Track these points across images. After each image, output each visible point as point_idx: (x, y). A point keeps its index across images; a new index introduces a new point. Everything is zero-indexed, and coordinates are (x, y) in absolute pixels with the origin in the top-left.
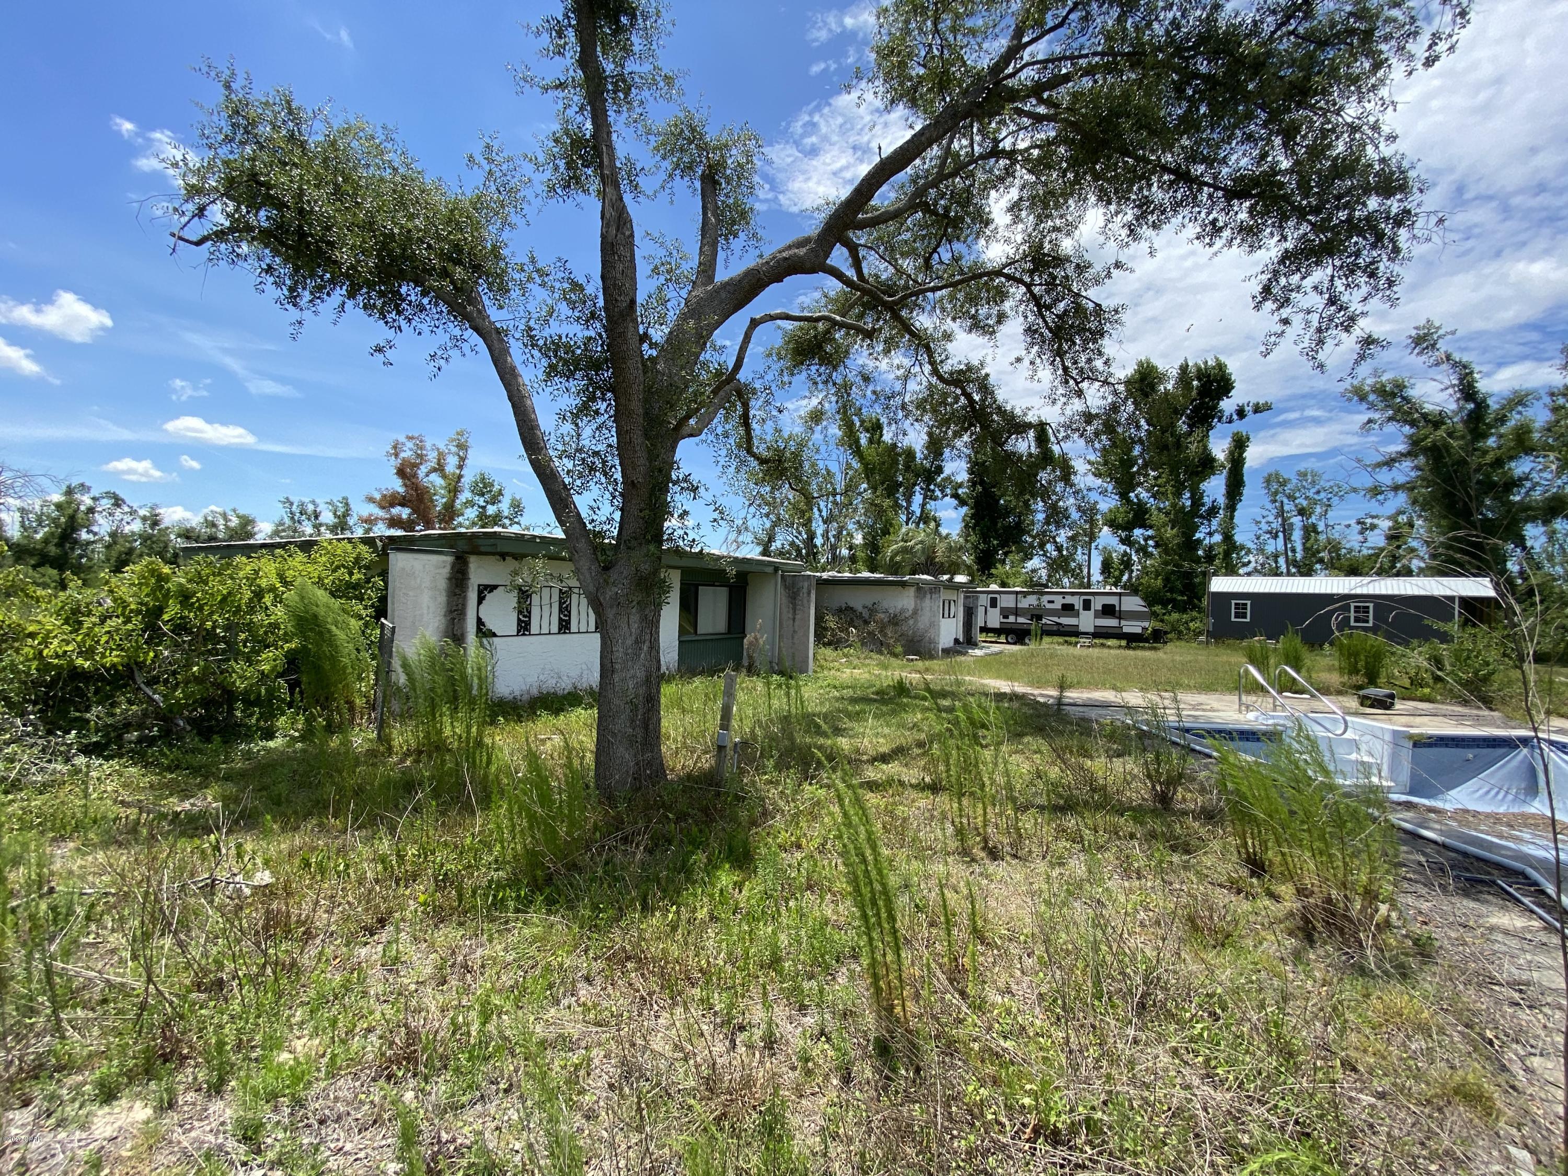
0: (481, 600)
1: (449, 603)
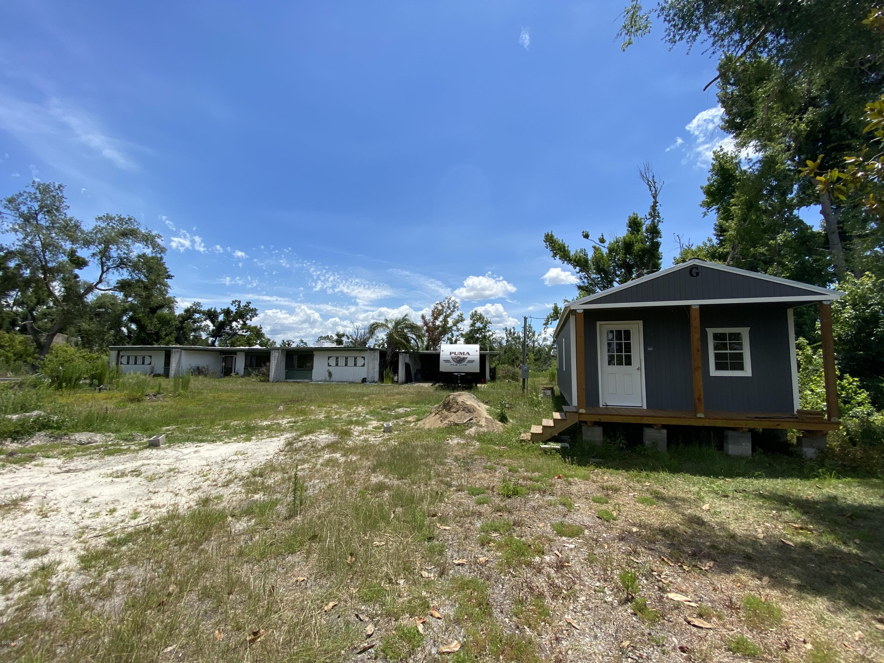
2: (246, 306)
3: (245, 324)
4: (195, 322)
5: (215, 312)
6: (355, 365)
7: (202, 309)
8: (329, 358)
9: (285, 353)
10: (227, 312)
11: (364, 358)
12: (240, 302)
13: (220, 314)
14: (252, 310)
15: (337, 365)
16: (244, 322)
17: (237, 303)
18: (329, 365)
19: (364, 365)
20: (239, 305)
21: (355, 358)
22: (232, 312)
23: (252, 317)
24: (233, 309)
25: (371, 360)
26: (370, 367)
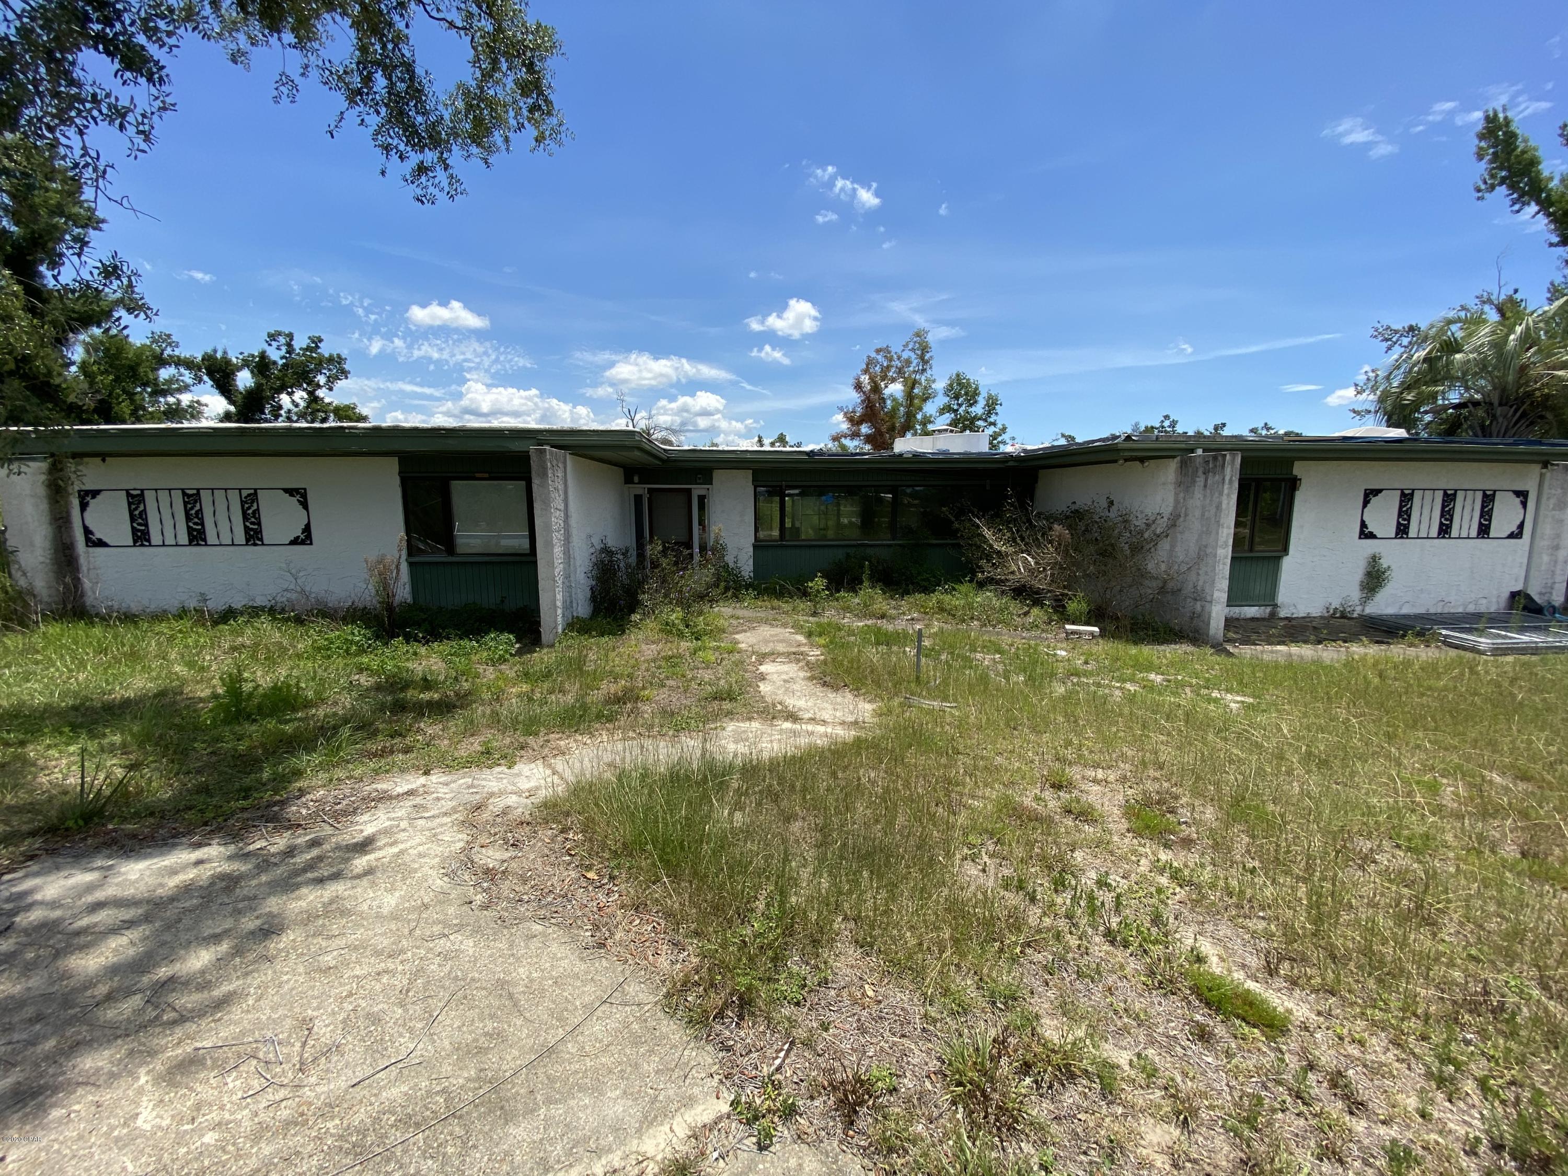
0: (84, 506)
1: (52, 511)
2: (308, 348)
3: (313, 399)
4: (160, 391)
5: (228, 362)
6: (1484, 531)
7: (183, 352)
8: (1370, 494)
10: (261, 366)
12: (290, 336)
13: (239, 369)
14: (331, 360)
16: (311, 393)
17: (282, 340)
18: (1366, 534)
19: (1516, 535)
20: (289, 345)
22: (275, 363)
23: (331, 380)
24: (276, 355)
25: (1553, 509)
26: (1543, 543)
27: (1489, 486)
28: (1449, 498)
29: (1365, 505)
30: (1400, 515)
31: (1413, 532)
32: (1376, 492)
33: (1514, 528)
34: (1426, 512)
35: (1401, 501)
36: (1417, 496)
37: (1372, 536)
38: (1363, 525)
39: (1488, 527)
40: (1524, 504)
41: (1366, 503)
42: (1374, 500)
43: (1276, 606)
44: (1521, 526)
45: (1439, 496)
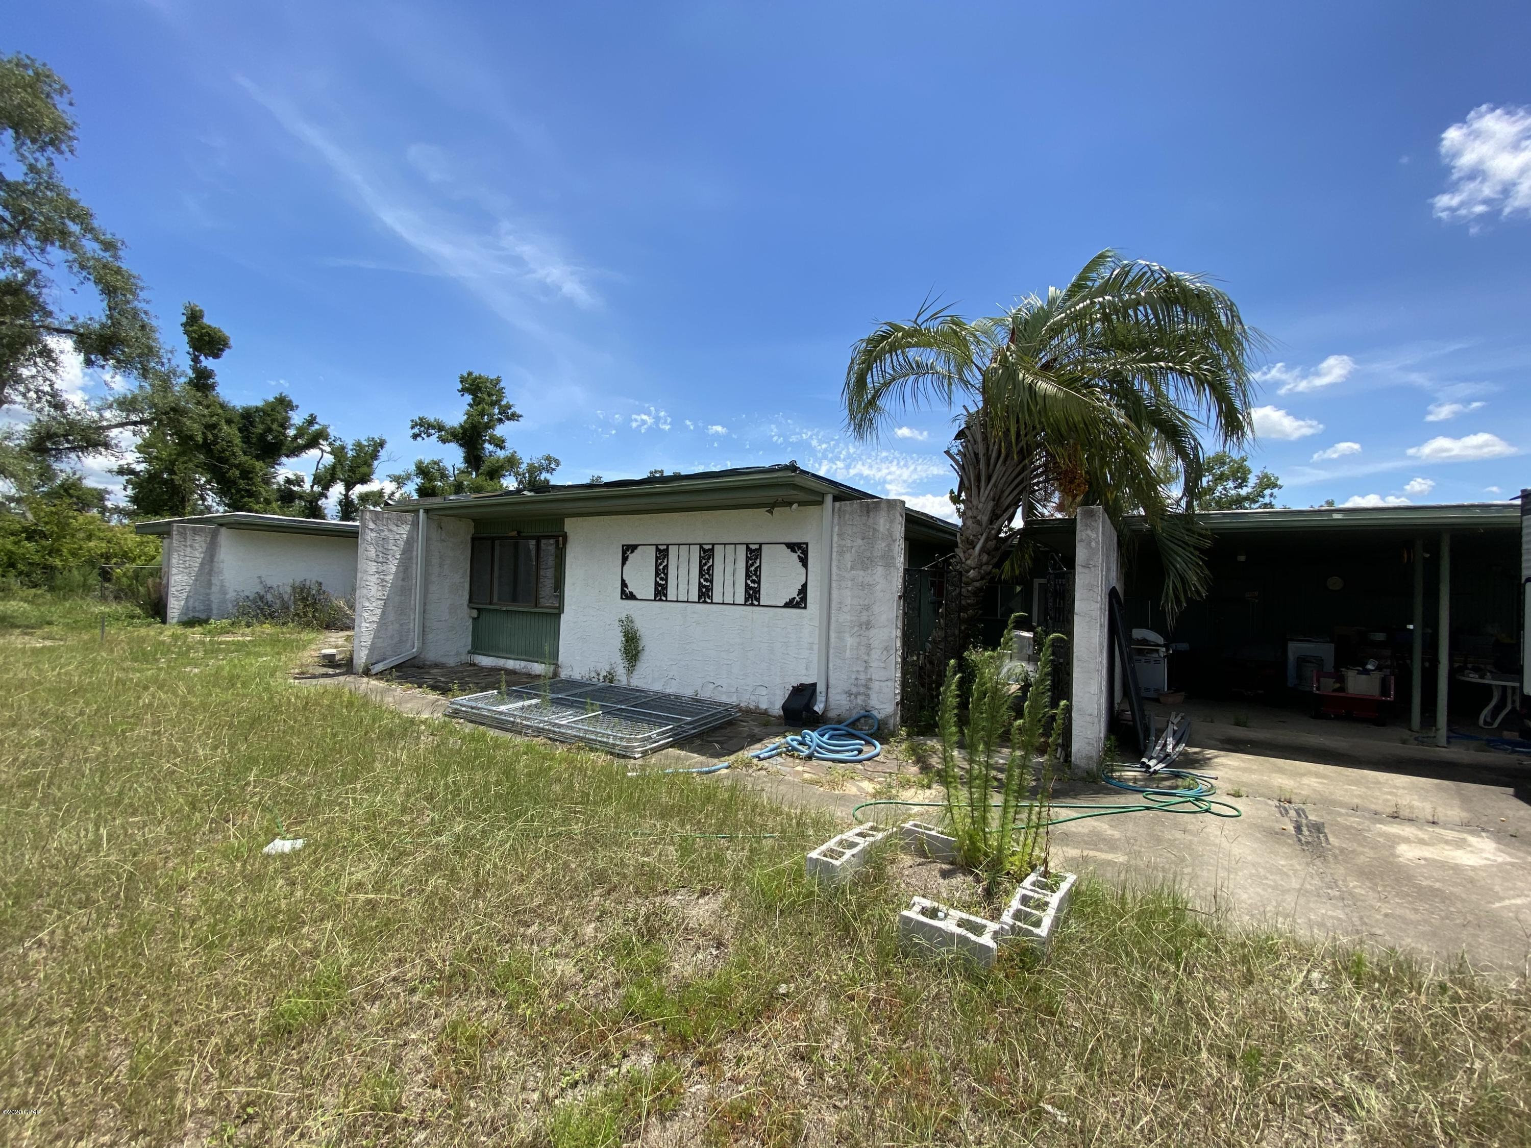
6: (752, 596)
8: (628, 550)
9: (465, 531)
11: (800, 550)
15: (661, 592)
18: (626, 594)
19: (799, 602)
21: (754, 554)
25: (852, 568)
26: (843, 618)
27: (754, 538)
28: (707, 554)
29: (623, 563)
30: (657, 574)
31: (671, 594)
32: (633, 548)
33: (793, 593)
34: (683, 571)
35: (657, 558)
36: (673, 551)
37: (632, 597)
38: (624, 584)
39: (757, 591)
40: (804, 561)
41: (625, 560)
42: (632, 557)
43: (557, 666)
44: (803, 591)
45: (695, 551)
